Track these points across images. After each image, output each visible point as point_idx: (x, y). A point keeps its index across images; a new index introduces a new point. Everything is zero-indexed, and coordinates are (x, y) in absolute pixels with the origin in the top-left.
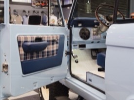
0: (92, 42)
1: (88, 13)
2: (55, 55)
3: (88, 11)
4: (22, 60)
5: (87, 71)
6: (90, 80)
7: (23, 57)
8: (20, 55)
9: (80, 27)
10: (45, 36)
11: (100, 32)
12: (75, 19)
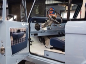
0: (41, 32)
1: (37, 14)
2: (25, 41)
3: (37, 13)
4: (12, 45)
5: (44, 50)
6: (47, 55)
7: (13, 43)
8: (11, 41)
9: (35, 22)
10: (21, 29)
11: (47, 26)
12: (33, 18)
